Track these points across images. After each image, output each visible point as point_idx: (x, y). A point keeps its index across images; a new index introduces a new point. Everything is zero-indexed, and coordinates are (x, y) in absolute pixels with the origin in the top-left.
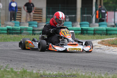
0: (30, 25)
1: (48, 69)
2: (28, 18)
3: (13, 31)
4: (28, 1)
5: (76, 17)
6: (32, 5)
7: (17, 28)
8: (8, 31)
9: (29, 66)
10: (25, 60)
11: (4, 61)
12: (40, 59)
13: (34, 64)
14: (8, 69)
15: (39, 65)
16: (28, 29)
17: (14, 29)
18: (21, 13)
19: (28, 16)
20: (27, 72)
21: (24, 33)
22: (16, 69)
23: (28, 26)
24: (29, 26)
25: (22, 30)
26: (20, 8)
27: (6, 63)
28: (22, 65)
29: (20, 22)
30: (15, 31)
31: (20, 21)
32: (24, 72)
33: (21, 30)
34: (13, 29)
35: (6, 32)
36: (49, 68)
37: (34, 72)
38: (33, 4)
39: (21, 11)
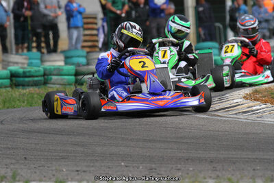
0: (67, 59)
3: (27, 79)
7: (36, 71)
8: (11, 81)
9: (73, 171)
10: (61, 154)
11: (8, 161)
12: (99, 149)
15: (97, 164)
16: (62, 70)
17: (28, 74)
21: (52, 81)
23: (63, 64)
24: (66, 63)
25: (48, 75)
27: (12, 166)
28: (54, 168)
29: (42, 54)
30: (30, 79)
33: (44, 75)
34: (24, 72)
35: (7, 82)
36: (123, 171)
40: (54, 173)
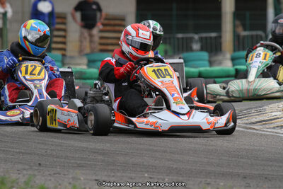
0: (91, 63)
2: (87, 44)
5: (220, 37)
6: (94, 7)
9: (91, 180)
10: (79, 162)
11: (20, 166)
12: (121, 159)
13: (106, 173)
14: (32, 187)
15: (119, 174)
16: (85, 73)
18: (64, 30)
19: (85, 38)
23: (85, 67)
24: (89, 67)
26: (63, 17)
27: (25, 172)
28: (71, 176)
29: (64, 55)
31: (64, 52)
38: (98, 4)
39: (64, 24)
40: (71, 180)
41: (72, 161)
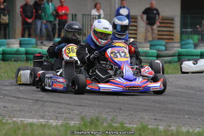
0: (152, 46)
1: (186, 124)
2: (149, 34)
4: (148, 6)
6: (155, 12)
9: (152, 119)
10: (144, 108)
11: (108, 110)
12: (171, 106)
13: (161, 115)
14: (115, 123)
15: (169, 116)
16: (148, 53)
18: (136, 26)
19: (149, 31)
20: (149, 128)
22: (130, 124)
23: (149, 49)
24: (151, 49)
26: (135, 18)
27: (111, 114)
28: (139, 116)
32: (144, 128)
36: (186, 121)
37: (161, 128)
38: (157, 10)
39: (136, 22)
40: (139, 119)
41: (140, 107)
